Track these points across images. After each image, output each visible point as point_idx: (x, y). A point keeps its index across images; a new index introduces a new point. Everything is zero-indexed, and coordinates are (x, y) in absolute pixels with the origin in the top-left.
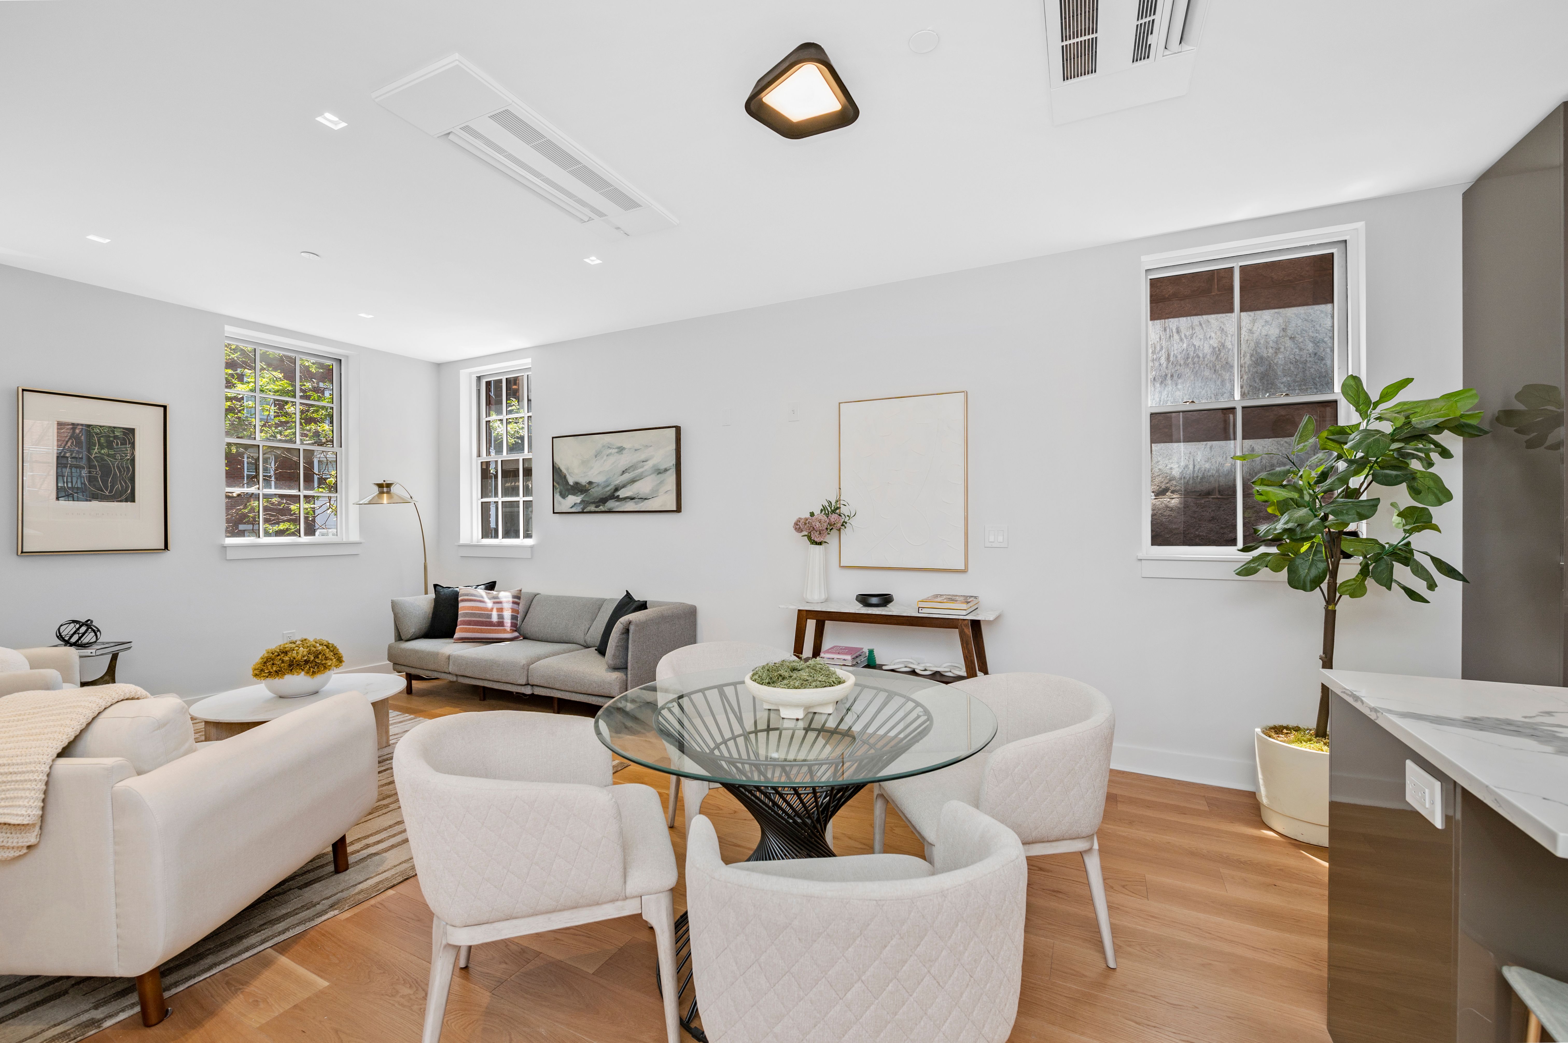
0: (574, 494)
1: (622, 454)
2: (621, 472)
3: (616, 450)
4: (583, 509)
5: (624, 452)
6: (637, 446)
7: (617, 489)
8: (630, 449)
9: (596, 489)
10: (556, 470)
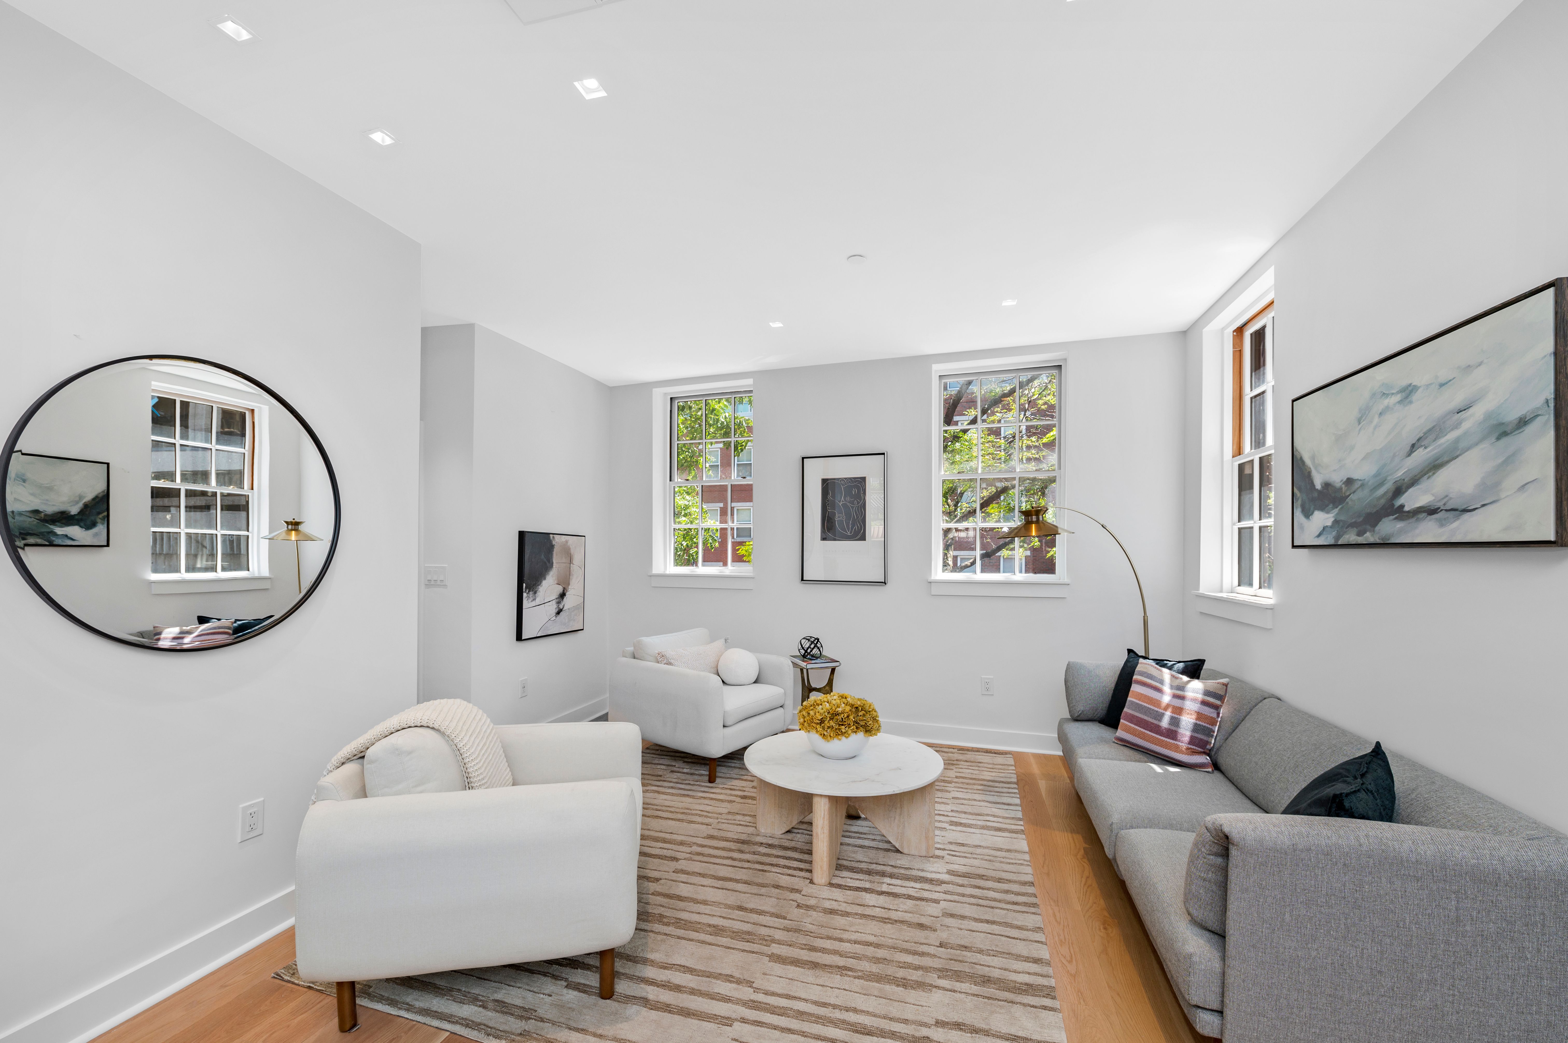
0: (1322, 508)
1: (1411, 402)
2: (1408, 448)
3: (1398, 397)
4: (1337, 538)
5: (1415, 397)
6: (1443, 376)
7: (1398, 491)
8: (1428, 386)
9: (1360, 494)
10: (1296, 462)
